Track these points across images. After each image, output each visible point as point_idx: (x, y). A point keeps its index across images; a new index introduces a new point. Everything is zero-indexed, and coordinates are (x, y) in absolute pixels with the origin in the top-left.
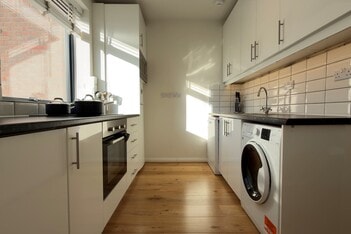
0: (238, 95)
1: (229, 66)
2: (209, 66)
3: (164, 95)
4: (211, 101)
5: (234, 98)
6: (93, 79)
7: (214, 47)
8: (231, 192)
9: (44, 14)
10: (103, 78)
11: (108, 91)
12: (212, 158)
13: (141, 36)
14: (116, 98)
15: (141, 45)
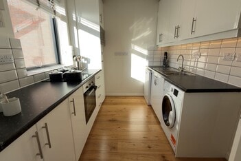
0: (166, 54)
1: (161, 35)
2: (147, 33)
3: (117, 54)
4: (148, 58)
5: (163, 56)
6: (70, 48)
7: (151, 19)
8: (156, 117)
9: (37, 9)
10: (77, 46)
11: (81, 55)
12: (146, 94)
13: (101, 15)
14: (86, 59)
15: (101, 22)
